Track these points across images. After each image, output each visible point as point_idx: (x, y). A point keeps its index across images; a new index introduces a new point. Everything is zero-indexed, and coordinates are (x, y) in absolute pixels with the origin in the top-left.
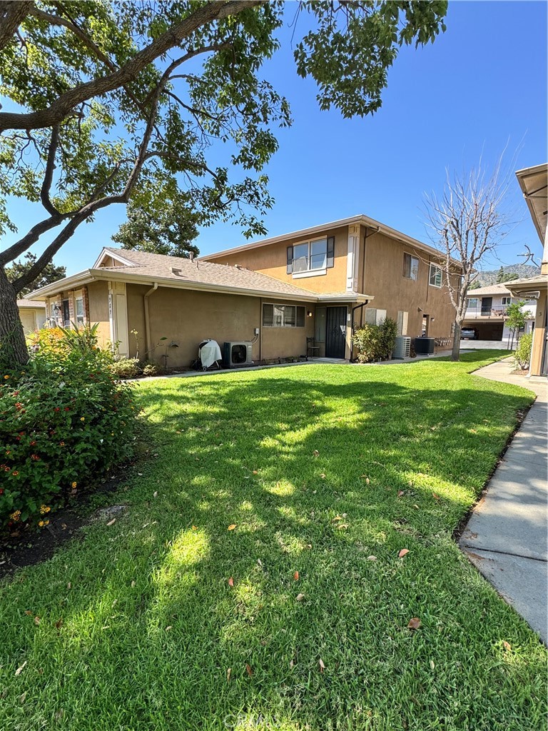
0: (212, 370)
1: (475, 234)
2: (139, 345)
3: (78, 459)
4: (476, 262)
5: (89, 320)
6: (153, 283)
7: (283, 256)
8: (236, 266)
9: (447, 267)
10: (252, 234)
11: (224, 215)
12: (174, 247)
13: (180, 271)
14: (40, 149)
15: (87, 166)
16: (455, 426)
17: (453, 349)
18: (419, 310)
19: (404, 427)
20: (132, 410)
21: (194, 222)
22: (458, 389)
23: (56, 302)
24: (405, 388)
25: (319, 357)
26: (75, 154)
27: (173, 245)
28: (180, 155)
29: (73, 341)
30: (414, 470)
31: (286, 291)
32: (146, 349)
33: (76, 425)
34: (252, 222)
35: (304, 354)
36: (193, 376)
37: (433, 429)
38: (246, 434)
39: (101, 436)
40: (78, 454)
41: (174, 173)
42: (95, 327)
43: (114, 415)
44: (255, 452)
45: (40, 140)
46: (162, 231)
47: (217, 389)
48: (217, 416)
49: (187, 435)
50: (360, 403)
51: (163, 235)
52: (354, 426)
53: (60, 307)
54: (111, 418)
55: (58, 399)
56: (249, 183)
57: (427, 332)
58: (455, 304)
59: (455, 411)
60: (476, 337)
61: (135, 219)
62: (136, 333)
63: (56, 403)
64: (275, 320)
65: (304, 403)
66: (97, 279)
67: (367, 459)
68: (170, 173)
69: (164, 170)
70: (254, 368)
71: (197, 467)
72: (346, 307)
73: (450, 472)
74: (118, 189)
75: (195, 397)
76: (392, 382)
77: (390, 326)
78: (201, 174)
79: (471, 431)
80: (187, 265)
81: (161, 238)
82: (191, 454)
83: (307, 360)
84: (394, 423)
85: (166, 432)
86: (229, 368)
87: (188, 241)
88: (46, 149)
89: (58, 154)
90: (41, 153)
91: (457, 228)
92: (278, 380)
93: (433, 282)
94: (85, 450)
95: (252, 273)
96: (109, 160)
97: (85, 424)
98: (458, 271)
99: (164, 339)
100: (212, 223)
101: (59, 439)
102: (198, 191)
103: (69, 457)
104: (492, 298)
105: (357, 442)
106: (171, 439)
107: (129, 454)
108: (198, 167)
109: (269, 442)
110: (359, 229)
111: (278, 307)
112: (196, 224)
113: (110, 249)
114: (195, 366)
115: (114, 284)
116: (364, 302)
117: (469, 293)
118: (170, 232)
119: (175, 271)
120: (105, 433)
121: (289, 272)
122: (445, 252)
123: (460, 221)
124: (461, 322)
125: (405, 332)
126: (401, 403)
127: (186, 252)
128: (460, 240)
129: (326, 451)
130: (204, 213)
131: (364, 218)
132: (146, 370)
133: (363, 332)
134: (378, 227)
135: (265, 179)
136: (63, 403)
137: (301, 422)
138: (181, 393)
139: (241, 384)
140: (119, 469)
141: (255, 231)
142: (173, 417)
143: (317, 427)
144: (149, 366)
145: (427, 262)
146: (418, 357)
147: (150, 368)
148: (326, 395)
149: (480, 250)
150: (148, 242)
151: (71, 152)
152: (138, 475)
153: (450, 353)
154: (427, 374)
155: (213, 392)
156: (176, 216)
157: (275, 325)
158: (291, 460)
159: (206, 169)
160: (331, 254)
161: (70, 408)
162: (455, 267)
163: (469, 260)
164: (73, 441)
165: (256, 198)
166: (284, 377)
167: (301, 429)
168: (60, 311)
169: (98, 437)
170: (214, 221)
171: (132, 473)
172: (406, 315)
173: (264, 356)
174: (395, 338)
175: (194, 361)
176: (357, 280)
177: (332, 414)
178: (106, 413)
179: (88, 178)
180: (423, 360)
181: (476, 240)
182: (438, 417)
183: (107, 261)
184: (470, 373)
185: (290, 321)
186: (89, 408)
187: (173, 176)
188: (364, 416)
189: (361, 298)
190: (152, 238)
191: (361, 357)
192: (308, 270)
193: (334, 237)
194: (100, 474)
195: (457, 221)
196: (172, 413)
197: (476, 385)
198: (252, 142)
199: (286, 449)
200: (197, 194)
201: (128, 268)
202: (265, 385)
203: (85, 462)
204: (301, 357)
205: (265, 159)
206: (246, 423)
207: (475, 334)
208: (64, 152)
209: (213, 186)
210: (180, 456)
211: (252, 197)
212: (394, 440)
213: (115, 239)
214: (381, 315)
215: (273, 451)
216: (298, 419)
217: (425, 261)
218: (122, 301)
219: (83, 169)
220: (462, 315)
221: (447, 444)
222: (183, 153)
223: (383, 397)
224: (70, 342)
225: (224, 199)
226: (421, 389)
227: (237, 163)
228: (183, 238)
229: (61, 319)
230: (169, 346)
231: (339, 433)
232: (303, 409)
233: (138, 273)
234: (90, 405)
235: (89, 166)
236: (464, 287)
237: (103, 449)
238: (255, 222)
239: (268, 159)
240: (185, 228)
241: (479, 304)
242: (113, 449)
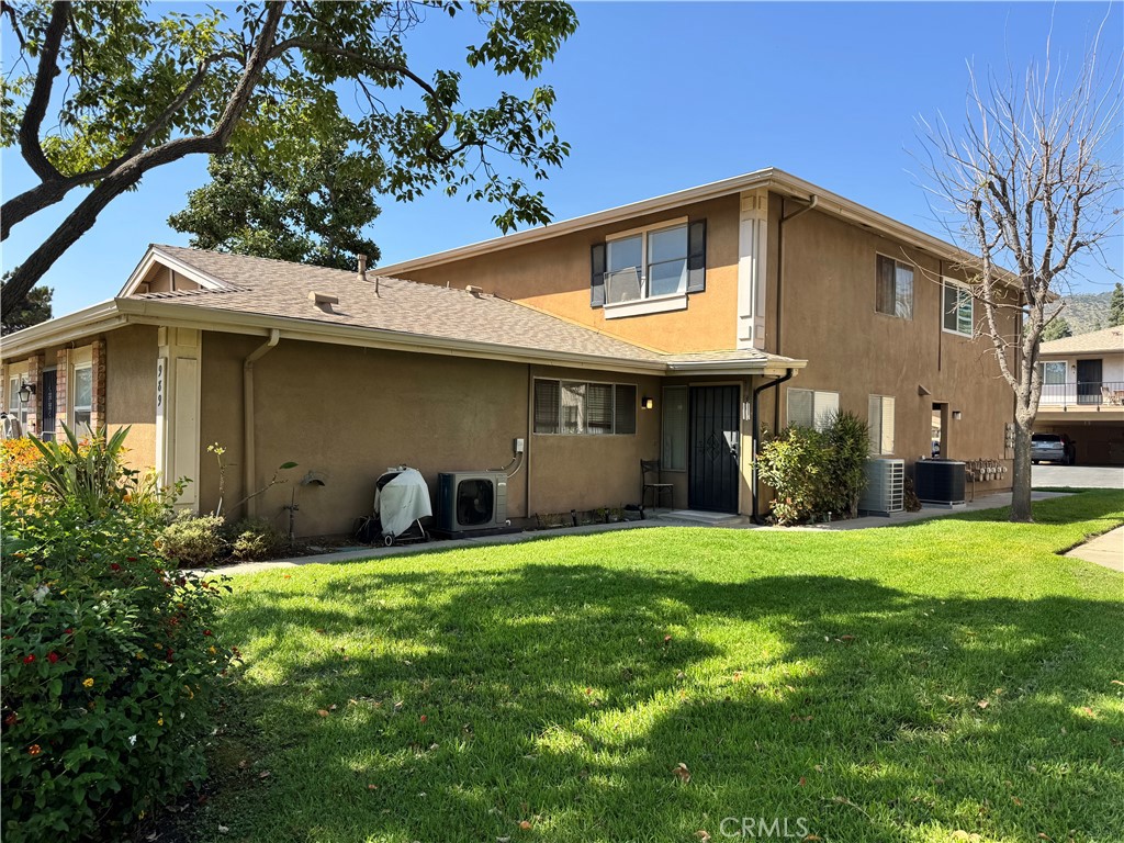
0: (407, 543)
1: (1050, 211)
2: (226, 484)
3: (71, 789)
4: (1057, 276)
5: (103, 420)
6: (269, 330)
7: (582, 267)
8: (469, 288)
9: (986, 289)
10: (516, 221)
11: (448, 178)
12: (318, 243)
13: (336, 301)
14: (24, 31)
15: (130, 67)
16: (1040, 698)
17: (1012, 489)
18: (922, 393)
19: (907, 700)
20: (210, 656)
21: (370, 186)
22: (1037, 596)
23: (25, 375)
24: (901, 594)
25: (673, 507)
26: (102, 41)
27: (315, 237)
28: (345, 41)
29: (62, 470)
30: (943, 822)
31: (592, 349)
32: (243, 491)
33: (72, 696)
34: (514, 193)
35: (635, 500)
36: (360, 561)
37: (983, 705)
38: (496, 717)
39: (132, 725)
40: (70, 774)
41: (330, 80)
42: (119, 437)
43: (167, 671)
44: (521, 767)
45: (26, 10)
46: (292, 205)
47: (421, 595)
48: (423, 666)
49: (344, 720)
50: (787, 633)
51: (292, 216)
52: (775, 696)
53: (33, 387)
54: (159, 678)
55: (32, 630)
56: (509, 108)
57: (943, 444)
58: (1010, 379)
59: (1035, 656)
60: (1069, 459)
61: (227, 178)
62: (220, 451)
63: (27, 641)
64: (563, 419)
65: (642, 632)
66: (133, 321)
67: (815, 790)
68: (321, 81)
69: (308, 74)
70: (512, 537)
71: (371, 809)
72: (738, 387)
73: (1039, 828)
74: (197, 117)
75: (364, 616)
76: (865, 576)
77: (850, 433)
78: (393, 83)
79: (1081, 711)
80: (351, 287)
81: (289, 221)
82: (357, 773)
83: (643, 517)
84: (881, 690)
85: (291, 710)
86: (451, 539)
87: (353, 229)
88: (37, 32)
89: (66, 43)
90: (27, 40)
91: (1002, 197)
92: (575, 569)
93: (951, 323)
94: (87, 766)
95: (507, 305)
96: (183, 54)
97: (94, 694)
98: (1015, 297)
99: (290, 465)
100: (419, 192)
101: (27, 736)
102: (388, 119)
103: (48, 783)
104: (1100, 361)
105: (787, 742)
106: (305, 730)
107: (197, 775)
108: (388, 68)
109: (558, 740)
110: (765, 203)
111: (569, 386)
112: (374, 191)
113: (166, 250)
114: (365, 534)
115: (174, 334)
116: (783, 373)
117: (1044, 348)
118: (311, 206)
119: (322, 302)
120: (141, 718)
121: (596, 303)
122: (979, 253)
123: (1010, 181)
124: (1031, 423)
125: (888, 446)
126: (895, 633)
127: (348, 254)
128: (1014, 225)
129: (708, 767)
130: (400, 170)
131: (777, 175)
132: (240, 544)
133: (783, 447)
134: (812, 196)
135: (547, 98)
136: (44, 640)
137: (638, 682)
138: (328, 606)
139: (481, 579)
140: (168, 814)
141: (521, 215)
142: (308, 670)
143: (681, 697)
144: (247, 534)
145: (934, 277)
146: (926, 510)
147: (249, 540)
148: (696, 611)
149: (1063, 248)
150: (258, 232)
151: (93, 36)
152: (217, 832)
153: (1006, 499)
154: (953, 555)
155: (412, 601)
156: (327, 171)
157: (564, 431)
158: (615, 790)
159: (405, 72)
160: (698, 259)
161: (58, 655)
162: (1004, 289)
163: (1037, 272)
164: (61, 740)
165: (525, 141)
166: (591, 560)
167: (640, 705)
168: (33, 397)
169: (123, 728)
170: (423, 189)
171: (201, 826)
172: (888, 405)
173: (536, 507)
174: (864, 462)
175: (363, 521)
176: (763, 322)
177: (715, 663)
178: (146, 664)
179: (131, 92)
180: (940, 518)
181: (1052, 226)
182: (993, 673)
183: (157, 277)
184: (1062, 552)
185: (599, 419)
186: (106, 651)
187: (328, 87)
188: (801, 668)
189: (775, 364)
190: (266, 222)
191: (780, 509)
192: (643, 298)
193: (705, 222)
194: (122, 828)
195: (1003, 182)
196: (306, 659)
197: (1082, 586)
198: (515, 14)
199: (603, 758)
200: (384, 125)
201: (211, 296)
202: (542, 583)
203: (86, 797)
204: (629, 507)
205: (548, 51)
206: (496, 687)
207: (1066, 449)
208: (77, 37)
209: (422, 109)
210: (328, 777)
211: (517, 136)
212: (884, 736)
213: (179, 223)
214: (826, 405)
215: (570, 765)
216: (630, 674)
217: (931, 276)
218: (190, 375)
219: (119, 73)
220: (1032, 405)
221: (1024, 749)
222: (353, 38)
223: (841, 619)
224: (53, 474)
225: (449, 141)
226: (942, 594)
227: (480, 63)
228: (341, 221)
229: (34, 416)
230: (302, 484)
231: (739, 717)
232: (640, 649)
233: (231, 306)
234: (107, 643)
235: (132, 67)
236: (1030, 335)
237: (134, 761)
238: (521, 193)
239: (552, 50)
240: (347, 198)
241: (1071, 377)
242: (155, 758)
